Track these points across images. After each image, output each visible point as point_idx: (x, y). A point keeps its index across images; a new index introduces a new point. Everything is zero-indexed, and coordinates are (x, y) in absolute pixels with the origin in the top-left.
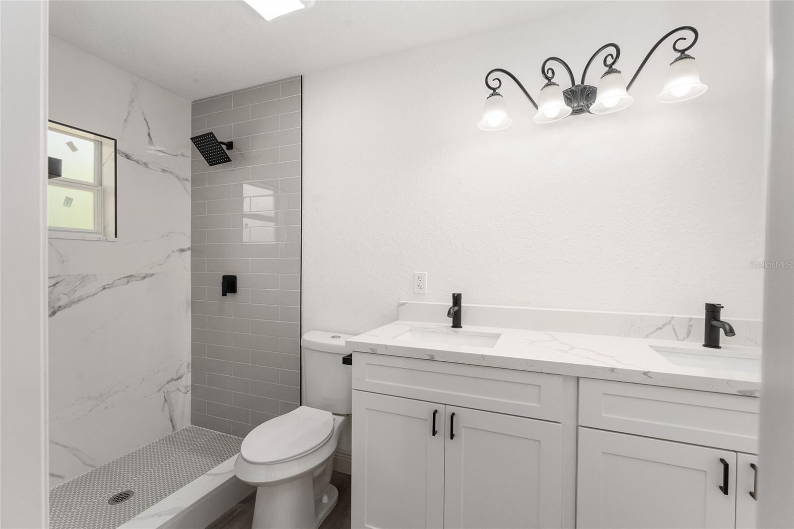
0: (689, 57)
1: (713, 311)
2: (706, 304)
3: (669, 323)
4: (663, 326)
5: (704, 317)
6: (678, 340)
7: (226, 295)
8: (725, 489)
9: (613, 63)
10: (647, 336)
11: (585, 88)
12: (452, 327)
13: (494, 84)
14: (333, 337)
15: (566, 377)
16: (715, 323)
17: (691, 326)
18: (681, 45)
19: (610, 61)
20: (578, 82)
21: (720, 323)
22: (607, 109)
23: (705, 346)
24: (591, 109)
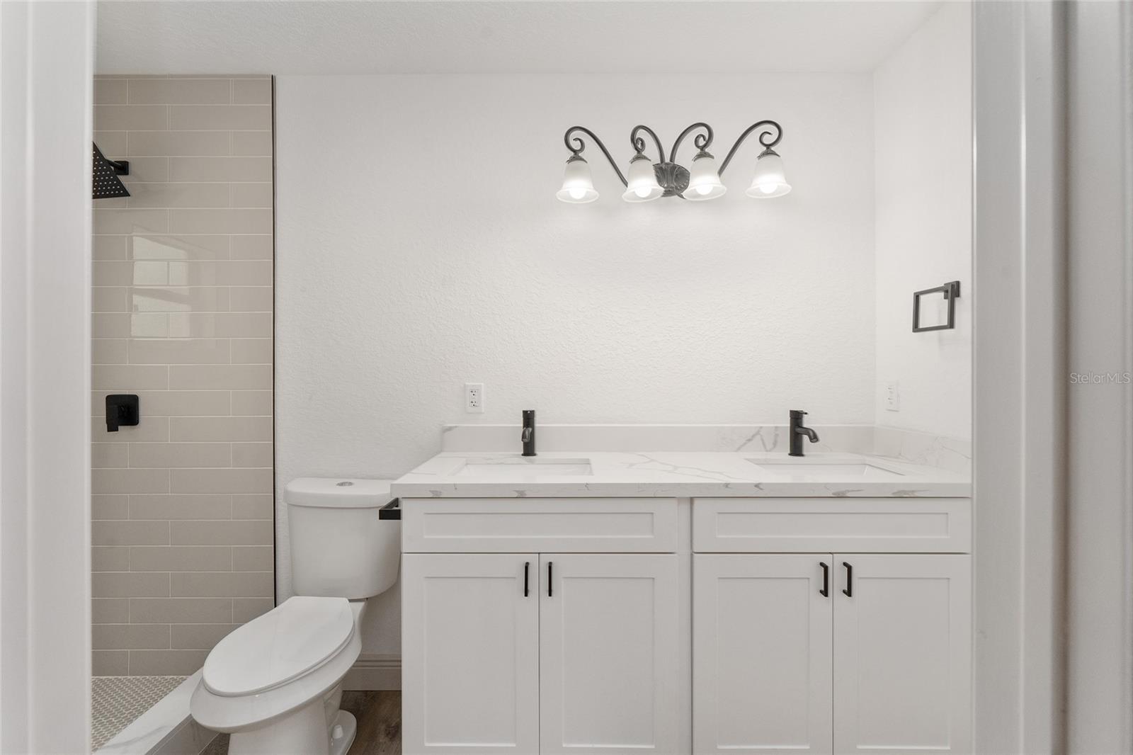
0: (774, 153)
1: (796, 417)
2: (791, 411)
3: (758, 433)
4: (753, 438)
5: (789, 425)
6: (767, 451)
7: (117, 430)
8: (825, 592)
9: (705, 146)
10: (739, 449)
11: (674, 167)
12: (523, 455)
13: (576, 145)
14: (342, 484)
15: (680, 499)
16: (799, 430)
17: (777, 435)
18: (768, 139)
19: (702, 142)
20: (667, 160)
21: (803, 430)
22: (699, 196)
23: (790, 454)
24: (684, 194)
